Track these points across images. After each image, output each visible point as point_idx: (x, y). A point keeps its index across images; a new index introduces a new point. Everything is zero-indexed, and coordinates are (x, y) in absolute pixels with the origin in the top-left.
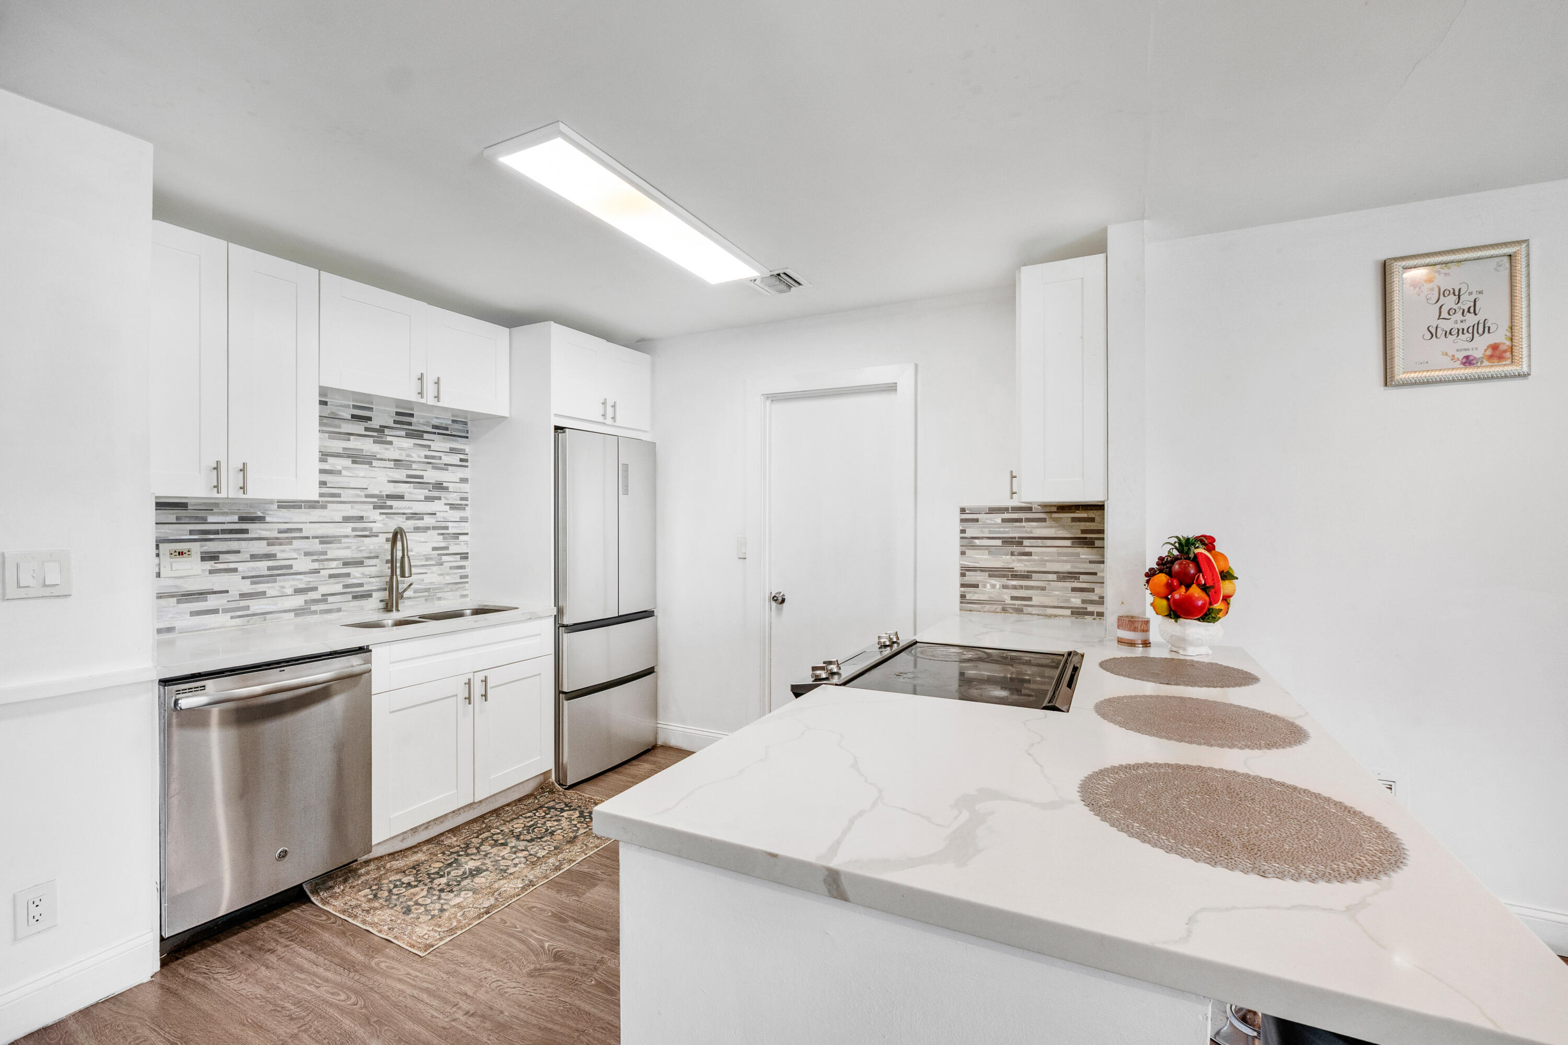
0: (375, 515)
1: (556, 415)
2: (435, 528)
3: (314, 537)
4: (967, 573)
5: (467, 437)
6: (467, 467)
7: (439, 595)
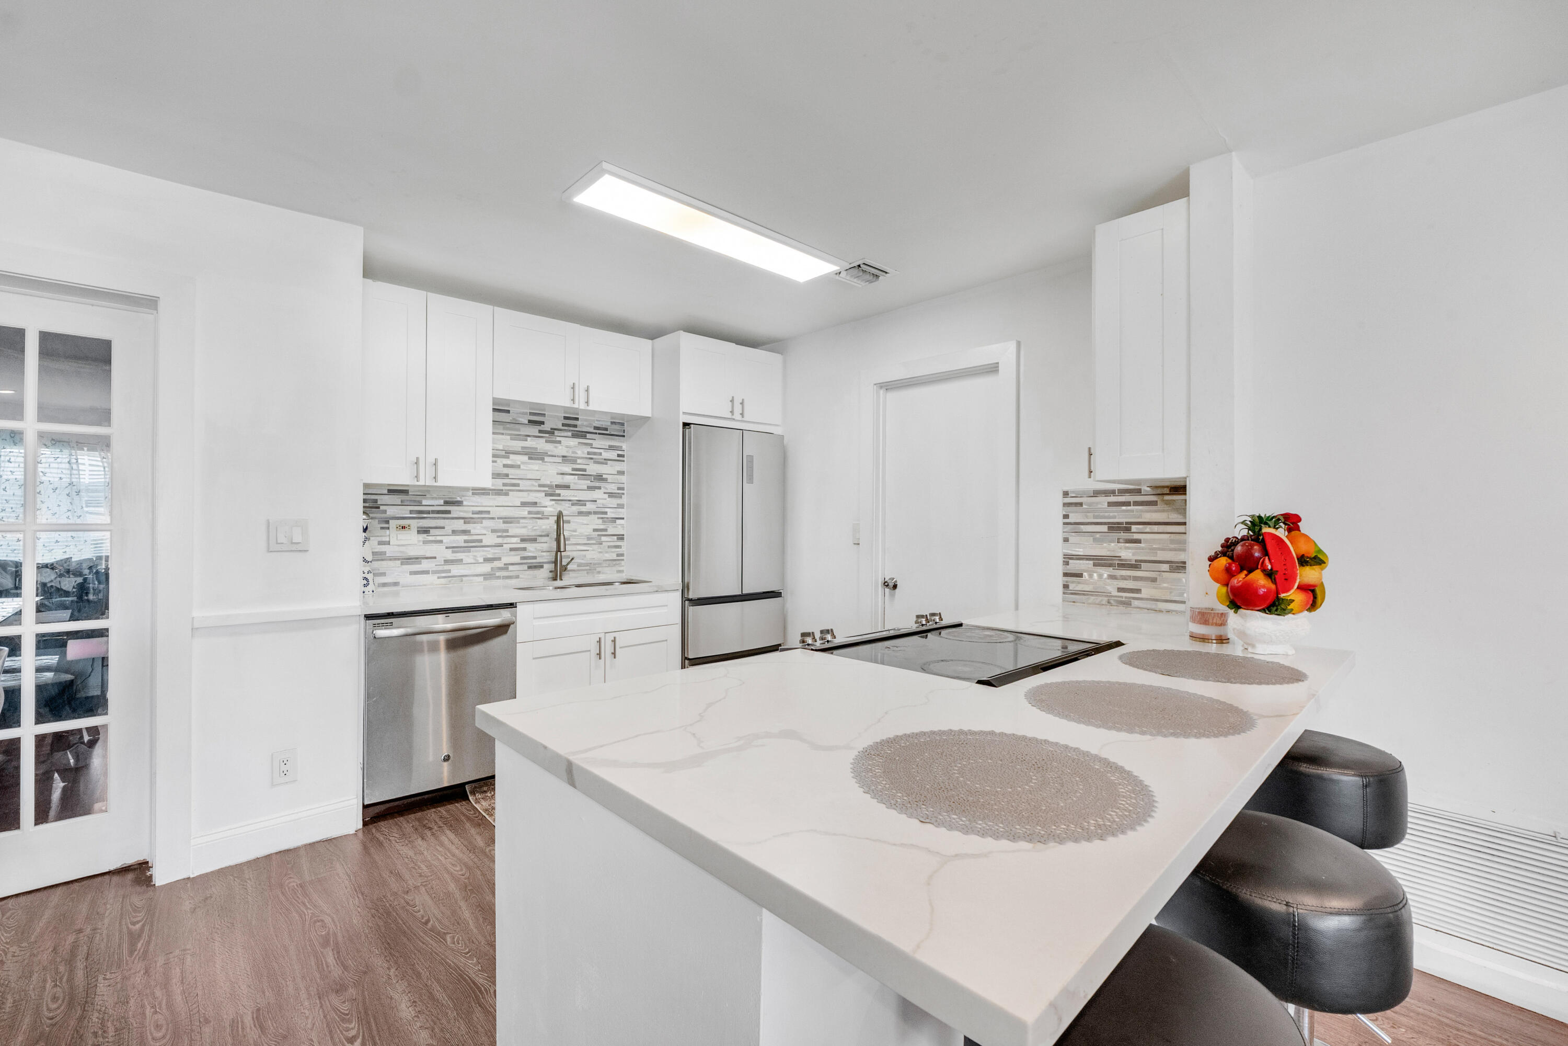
0: (547, 501)
1: (684, 413)
2: (595, 513)
3: (498, 518)
4: (1071, 561)
5: (624, 436)
6: (624, 461)
7: (598, 569)
